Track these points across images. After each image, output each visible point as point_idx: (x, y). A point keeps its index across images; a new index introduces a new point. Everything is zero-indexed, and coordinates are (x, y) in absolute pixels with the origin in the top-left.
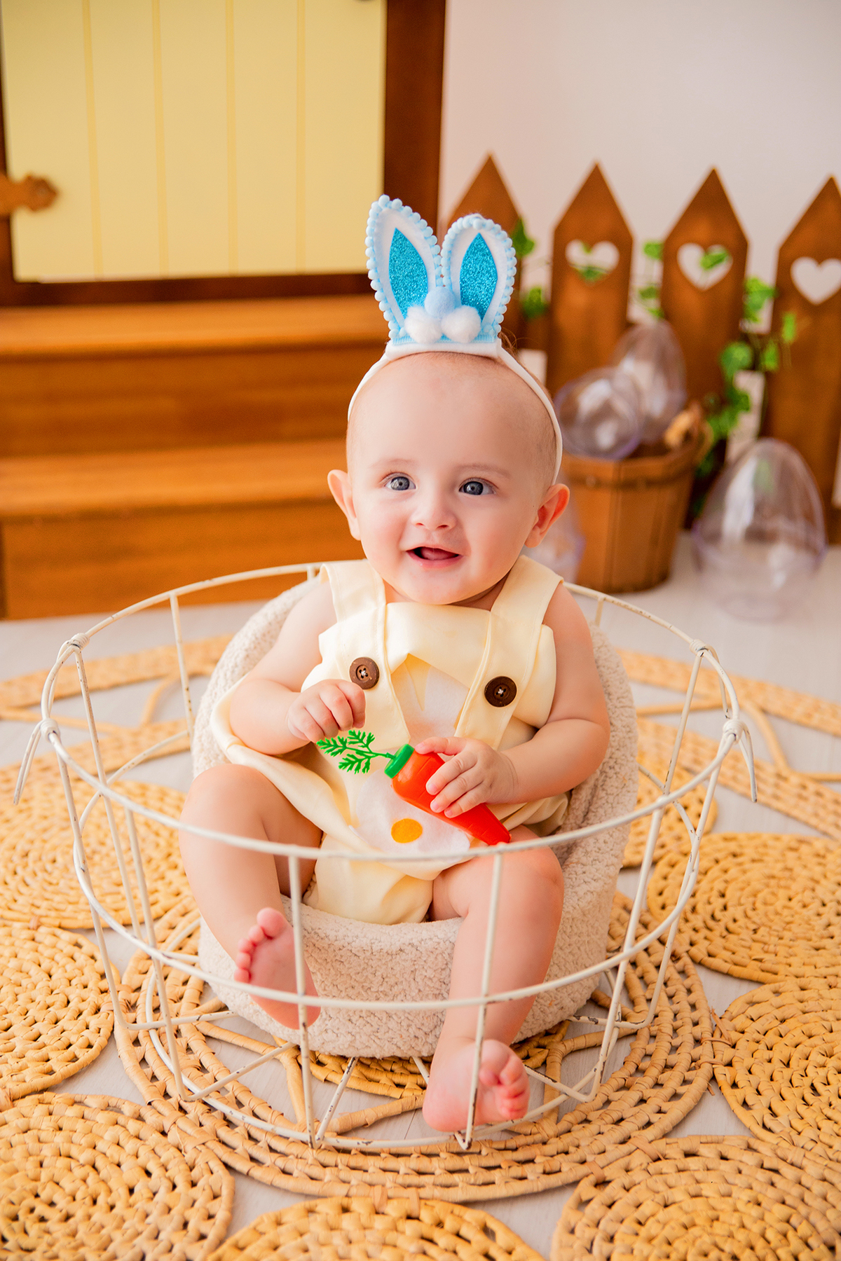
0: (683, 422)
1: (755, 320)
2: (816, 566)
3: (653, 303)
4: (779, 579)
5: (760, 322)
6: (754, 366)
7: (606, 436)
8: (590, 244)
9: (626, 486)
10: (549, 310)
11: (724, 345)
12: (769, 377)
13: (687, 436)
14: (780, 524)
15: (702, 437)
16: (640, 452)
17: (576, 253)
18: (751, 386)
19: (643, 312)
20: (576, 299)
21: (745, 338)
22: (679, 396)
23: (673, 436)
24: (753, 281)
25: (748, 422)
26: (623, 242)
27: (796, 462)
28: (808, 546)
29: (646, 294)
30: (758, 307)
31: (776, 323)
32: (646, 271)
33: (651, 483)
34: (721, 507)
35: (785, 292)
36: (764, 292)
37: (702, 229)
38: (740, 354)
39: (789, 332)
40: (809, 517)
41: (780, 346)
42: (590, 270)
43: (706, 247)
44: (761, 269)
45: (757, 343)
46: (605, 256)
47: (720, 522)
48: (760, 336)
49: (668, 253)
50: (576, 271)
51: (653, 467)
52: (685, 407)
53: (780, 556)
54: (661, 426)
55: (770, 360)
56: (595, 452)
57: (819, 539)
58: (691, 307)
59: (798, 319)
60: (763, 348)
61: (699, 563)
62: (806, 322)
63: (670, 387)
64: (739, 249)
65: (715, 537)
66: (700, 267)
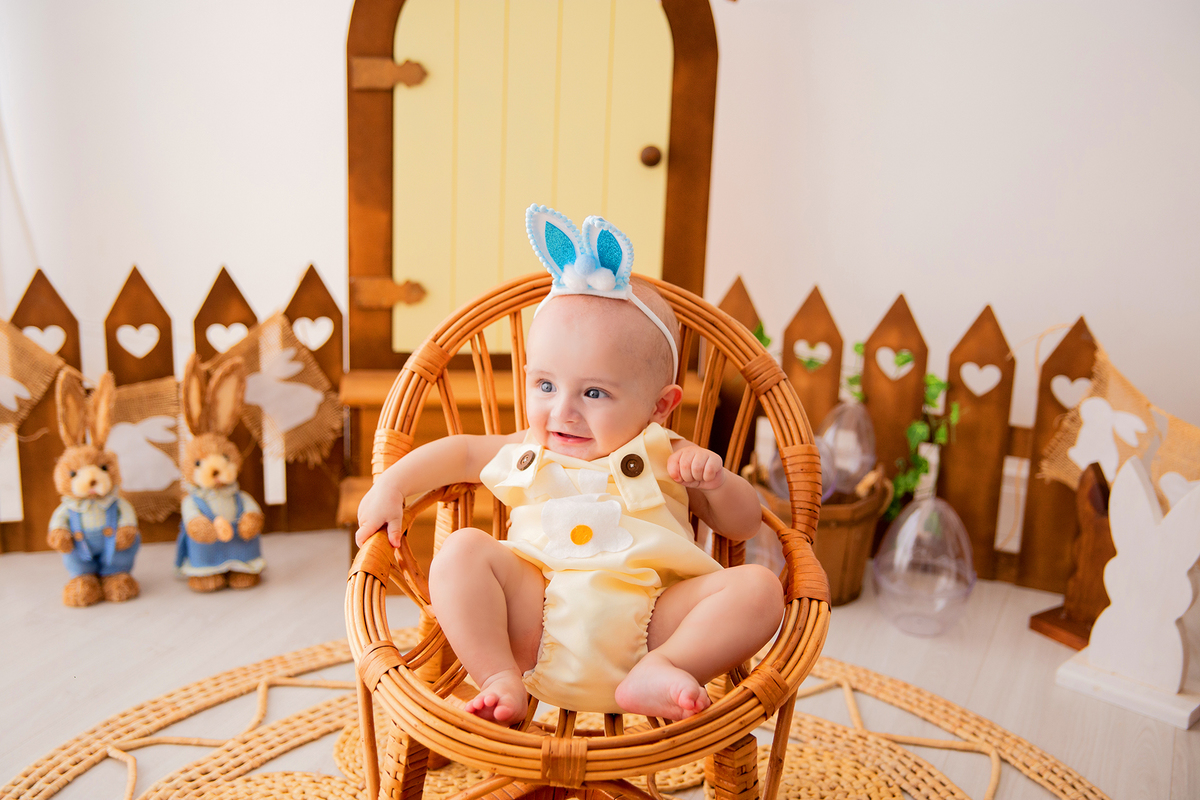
0: (871, 478)
1: (934, 405)
2: (967, 596)
3: (857, 388)
4: (940, 604)
5: (937, 407)
6: (931, 440)
8: (812, 345)
11: (909, 423)
12: (944, 452)
13: (872, 489)
14: (948, 562)
15: (884, 492)
16: (838, 498)
17: (802, 349)
18: (930, 454)
19: (850, 395)
20: (800, 381)
21: (926, 418)
22: (869, 459)
23: (862, 489)
24: (932, 376)
25: (926, 482)
26: (836, 344)
27: (952, 517)
28: (959, 578)
29: (852, 381)
30: (935, 397)
32: (852, 364)
33: (840, 524)
34: (893, 546)
35: (954, 386)
36: (939, 385)
37: (893, 336)
38: (921, 429)
39: (955, 417)
40: (959, 556)
41: (949, 426)
42: (811, 362)
43: (897, 350)
44: (938, 368)
45: (934, 423)
46: (823, 352)
47: (893, 557)
48: (937, 418)
49: (869, 351)
50: (799, 362)
51: (843, 511)
52: (874, 468)
53: (945, 583)
54: (855, 480)
55: (942, 436)
57: (969, 574)
58: (886, 394)
59: (961, 408)
60: (938, 427)
61: (877, 589)
62: (967, 410)
63: (864, 452)
64: (921, 354)
65: (890, 567)
66: (892, 364)
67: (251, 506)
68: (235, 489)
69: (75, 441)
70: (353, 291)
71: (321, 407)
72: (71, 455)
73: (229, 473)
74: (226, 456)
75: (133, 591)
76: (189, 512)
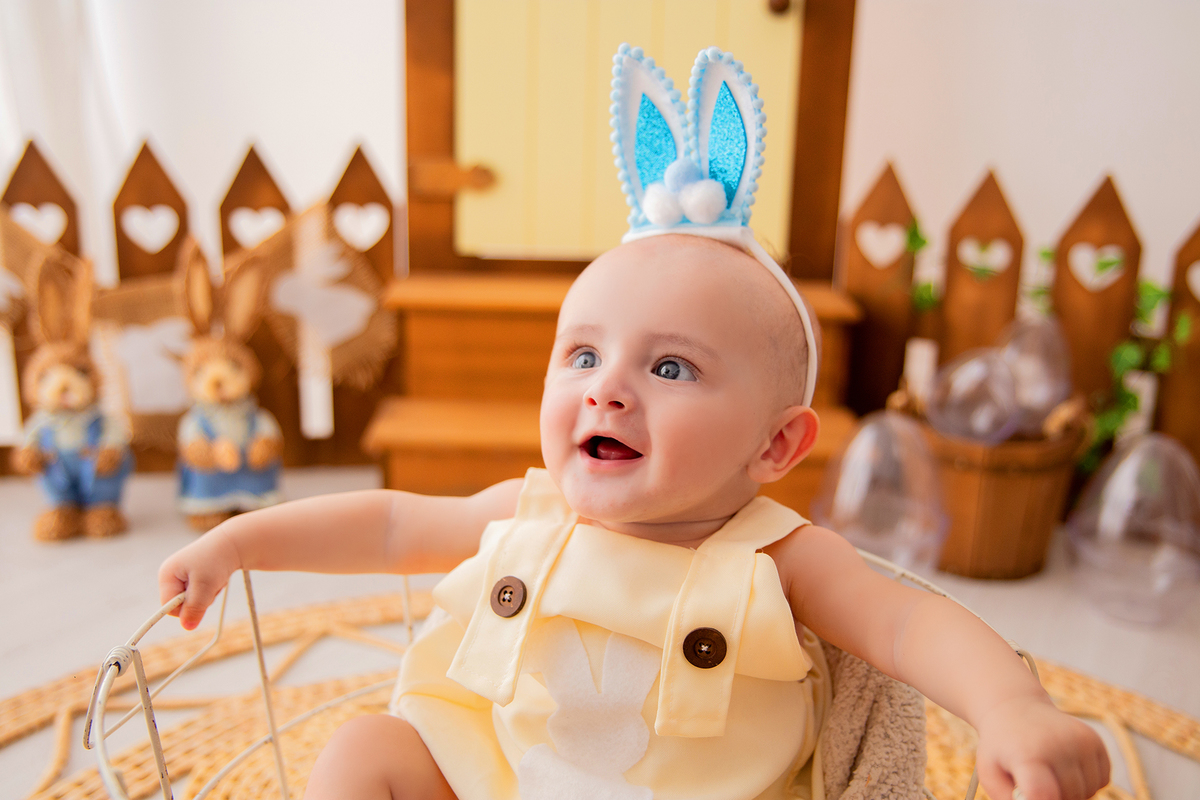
0: (1064, 413)
1: (1149, 323)
3: (1043, 303)
4: (1161, 583)
5: (1153, 322)
6: (1145, 367)
7: (982, 420)
8: (984, 245)
9: (998, 470)
10: (941, 305)
11: (1113, 345)
12: (1163, 382)
13: (1067, 427)
14: (1167, 527)
15: (1084, 433)
16: (1019, 437)
17: (970, 253)
19: (1032, 311)
20: (967, 295)
21: (1137, 340)
22: (1061, 388)
23: (1054, 424)
24: (1147, 282)
25: (1137, 422)
26: (1016, 242)
27: (1186, 462)
28: (1195, 551)
29: (1036, 294)
30: (1151, 309)
31: (1171, 324)
32: (1037, 272)
34: (1097, 502)
35: (1179, 297)
36: (1158, 294)
37: (1096, 229)
38: (1130, 354)
39: (1182, 335)
41: (1173, 348)
42: (982, 270)
43: (1099, 247)
44: (1157, 271)
45: (1150, 345)
46: (997, 256)
47: (1096, 517)
48: (1153, 339)
49: (1060, 256)
50: (966, 271)
51: (1028, 453)
52: (1068, 399)
53: (1164, 563)
54: (1037, 416)
55: (1162, 360)
56: (970, 434)
58: (1083, 307)
59: (1192, 321)
60: (1156, 350)
61: (1073, 559)
63: (1054, 380)
64: (1133, 252)
65: (1092, 533)
66: (1092, 267)
67: (267, 427)
68: (248, 406)
69: (53, 338)
70: (412, 175)
71: (372, 319)
72: (45, 356)
73: (237, 383)
74: (237, 364)
75: (118, 527)
76: (189, 435)
